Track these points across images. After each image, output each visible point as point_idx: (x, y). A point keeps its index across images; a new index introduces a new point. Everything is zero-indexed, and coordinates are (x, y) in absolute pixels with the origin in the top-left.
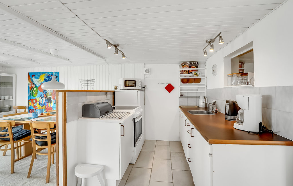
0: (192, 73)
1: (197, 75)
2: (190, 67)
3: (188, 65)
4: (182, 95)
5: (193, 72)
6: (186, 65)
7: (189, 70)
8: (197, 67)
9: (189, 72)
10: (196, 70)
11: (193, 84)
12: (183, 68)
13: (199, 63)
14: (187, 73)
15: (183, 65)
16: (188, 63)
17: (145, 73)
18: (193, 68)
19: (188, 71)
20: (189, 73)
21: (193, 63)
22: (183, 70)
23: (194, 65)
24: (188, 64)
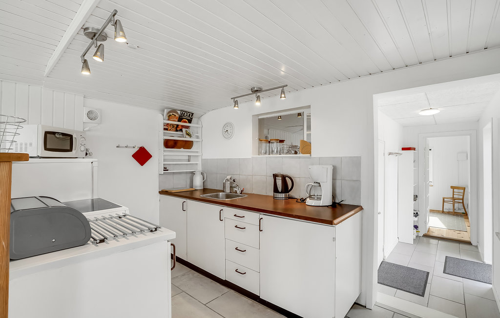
0: (181, 130)
1: (189, 134)
2: (180, 120)
3: (177, 116)
4: (165, 169)
5: (184, 130)
6: (175, 115)
7: (178, 125)
8: (190, 121)
9: (177, 128)
10: (187, 127)
11: (182, 149)
12: (169, 120)
13: (194, 115)
14: (174, 129)
15: (170, 115)
16: (179, 112)
17: (86, 119)
18: (185, 122)
19: (176, 126)
20: (177, 131)
21: (185, 114)
22: (168, 124)
23: (186, 117)
24: (177, 113)
